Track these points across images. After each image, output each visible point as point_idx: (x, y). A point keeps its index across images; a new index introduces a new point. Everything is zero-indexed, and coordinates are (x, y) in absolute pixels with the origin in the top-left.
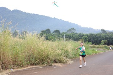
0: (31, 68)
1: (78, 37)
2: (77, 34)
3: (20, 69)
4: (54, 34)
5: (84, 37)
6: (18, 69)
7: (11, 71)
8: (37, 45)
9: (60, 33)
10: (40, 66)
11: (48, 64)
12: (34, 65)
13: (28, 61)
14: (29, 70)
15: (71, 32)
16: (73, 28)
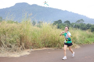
0: (46, 49)
1: (86, 27)
2: (85, 24)
3: (37, 49)
4: (65, 24)
5: (91, 27)
6: (36, 49)
7: (31, 50)
8: (50, 32)
9: (70, 24)
10: (53, 48)
11: (59, 47)
12: (48, 47)
13: (44, 44)
14: (44, 50)
15: (80, 23)
16: (82, 20)
